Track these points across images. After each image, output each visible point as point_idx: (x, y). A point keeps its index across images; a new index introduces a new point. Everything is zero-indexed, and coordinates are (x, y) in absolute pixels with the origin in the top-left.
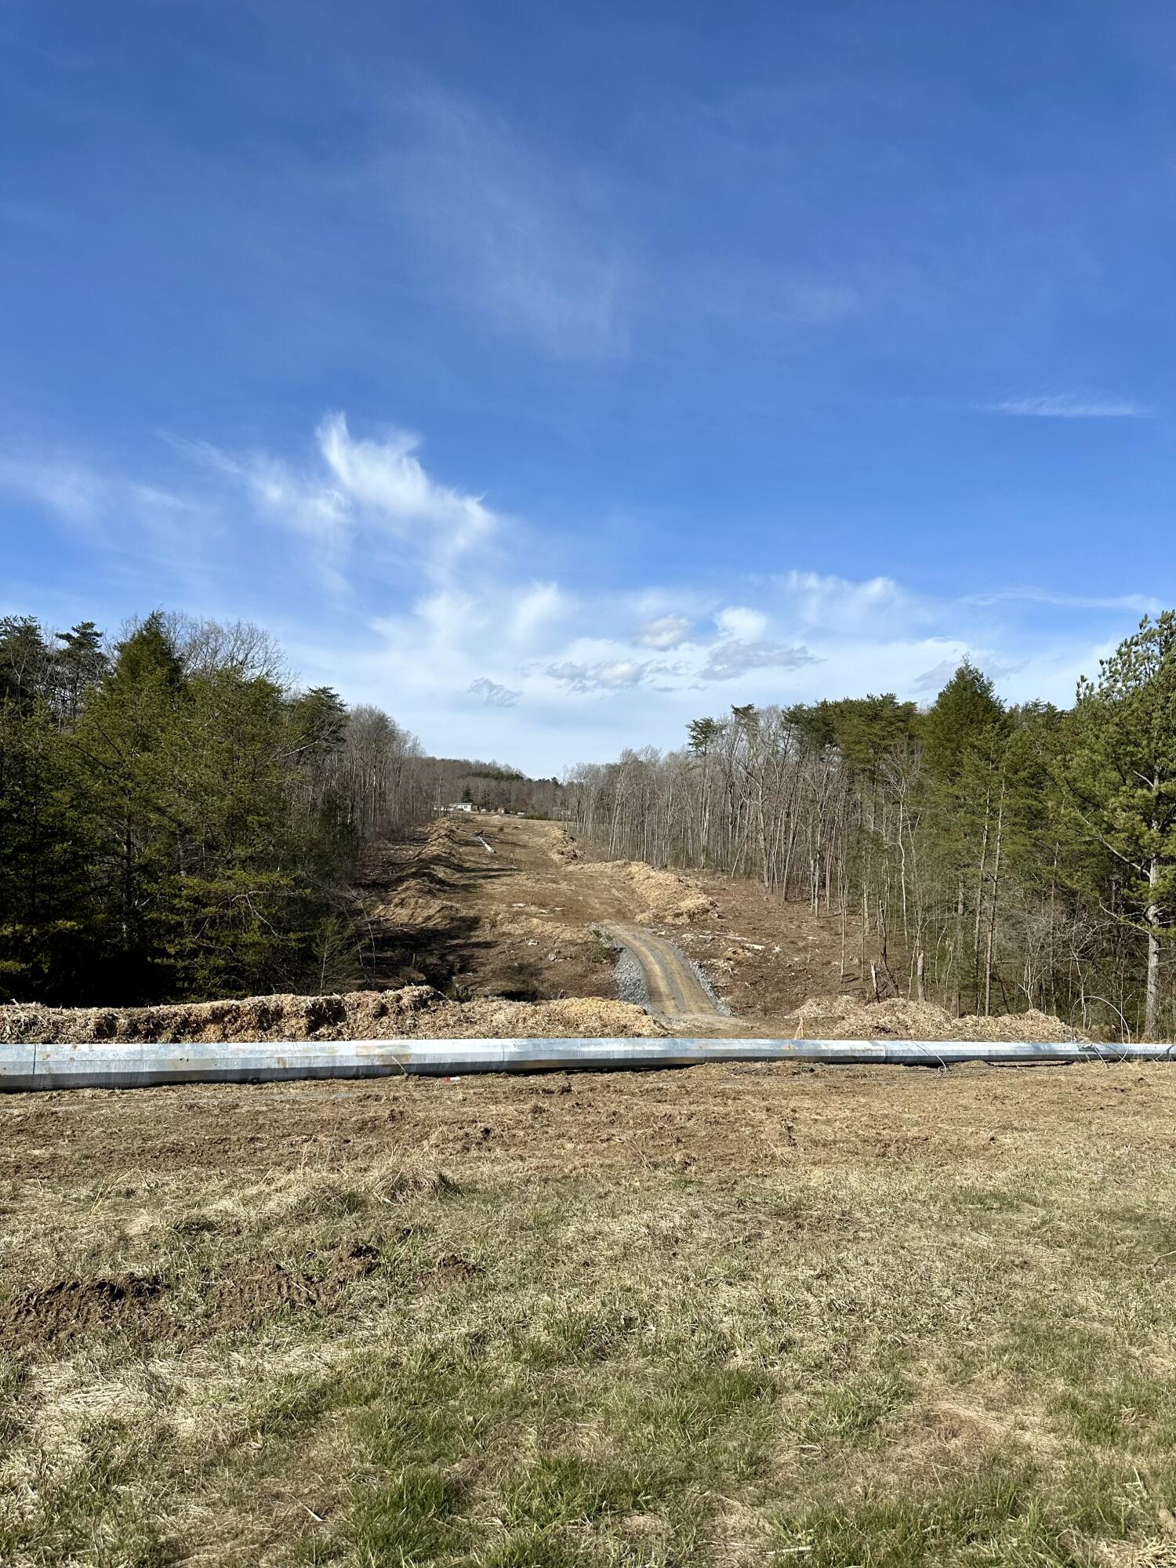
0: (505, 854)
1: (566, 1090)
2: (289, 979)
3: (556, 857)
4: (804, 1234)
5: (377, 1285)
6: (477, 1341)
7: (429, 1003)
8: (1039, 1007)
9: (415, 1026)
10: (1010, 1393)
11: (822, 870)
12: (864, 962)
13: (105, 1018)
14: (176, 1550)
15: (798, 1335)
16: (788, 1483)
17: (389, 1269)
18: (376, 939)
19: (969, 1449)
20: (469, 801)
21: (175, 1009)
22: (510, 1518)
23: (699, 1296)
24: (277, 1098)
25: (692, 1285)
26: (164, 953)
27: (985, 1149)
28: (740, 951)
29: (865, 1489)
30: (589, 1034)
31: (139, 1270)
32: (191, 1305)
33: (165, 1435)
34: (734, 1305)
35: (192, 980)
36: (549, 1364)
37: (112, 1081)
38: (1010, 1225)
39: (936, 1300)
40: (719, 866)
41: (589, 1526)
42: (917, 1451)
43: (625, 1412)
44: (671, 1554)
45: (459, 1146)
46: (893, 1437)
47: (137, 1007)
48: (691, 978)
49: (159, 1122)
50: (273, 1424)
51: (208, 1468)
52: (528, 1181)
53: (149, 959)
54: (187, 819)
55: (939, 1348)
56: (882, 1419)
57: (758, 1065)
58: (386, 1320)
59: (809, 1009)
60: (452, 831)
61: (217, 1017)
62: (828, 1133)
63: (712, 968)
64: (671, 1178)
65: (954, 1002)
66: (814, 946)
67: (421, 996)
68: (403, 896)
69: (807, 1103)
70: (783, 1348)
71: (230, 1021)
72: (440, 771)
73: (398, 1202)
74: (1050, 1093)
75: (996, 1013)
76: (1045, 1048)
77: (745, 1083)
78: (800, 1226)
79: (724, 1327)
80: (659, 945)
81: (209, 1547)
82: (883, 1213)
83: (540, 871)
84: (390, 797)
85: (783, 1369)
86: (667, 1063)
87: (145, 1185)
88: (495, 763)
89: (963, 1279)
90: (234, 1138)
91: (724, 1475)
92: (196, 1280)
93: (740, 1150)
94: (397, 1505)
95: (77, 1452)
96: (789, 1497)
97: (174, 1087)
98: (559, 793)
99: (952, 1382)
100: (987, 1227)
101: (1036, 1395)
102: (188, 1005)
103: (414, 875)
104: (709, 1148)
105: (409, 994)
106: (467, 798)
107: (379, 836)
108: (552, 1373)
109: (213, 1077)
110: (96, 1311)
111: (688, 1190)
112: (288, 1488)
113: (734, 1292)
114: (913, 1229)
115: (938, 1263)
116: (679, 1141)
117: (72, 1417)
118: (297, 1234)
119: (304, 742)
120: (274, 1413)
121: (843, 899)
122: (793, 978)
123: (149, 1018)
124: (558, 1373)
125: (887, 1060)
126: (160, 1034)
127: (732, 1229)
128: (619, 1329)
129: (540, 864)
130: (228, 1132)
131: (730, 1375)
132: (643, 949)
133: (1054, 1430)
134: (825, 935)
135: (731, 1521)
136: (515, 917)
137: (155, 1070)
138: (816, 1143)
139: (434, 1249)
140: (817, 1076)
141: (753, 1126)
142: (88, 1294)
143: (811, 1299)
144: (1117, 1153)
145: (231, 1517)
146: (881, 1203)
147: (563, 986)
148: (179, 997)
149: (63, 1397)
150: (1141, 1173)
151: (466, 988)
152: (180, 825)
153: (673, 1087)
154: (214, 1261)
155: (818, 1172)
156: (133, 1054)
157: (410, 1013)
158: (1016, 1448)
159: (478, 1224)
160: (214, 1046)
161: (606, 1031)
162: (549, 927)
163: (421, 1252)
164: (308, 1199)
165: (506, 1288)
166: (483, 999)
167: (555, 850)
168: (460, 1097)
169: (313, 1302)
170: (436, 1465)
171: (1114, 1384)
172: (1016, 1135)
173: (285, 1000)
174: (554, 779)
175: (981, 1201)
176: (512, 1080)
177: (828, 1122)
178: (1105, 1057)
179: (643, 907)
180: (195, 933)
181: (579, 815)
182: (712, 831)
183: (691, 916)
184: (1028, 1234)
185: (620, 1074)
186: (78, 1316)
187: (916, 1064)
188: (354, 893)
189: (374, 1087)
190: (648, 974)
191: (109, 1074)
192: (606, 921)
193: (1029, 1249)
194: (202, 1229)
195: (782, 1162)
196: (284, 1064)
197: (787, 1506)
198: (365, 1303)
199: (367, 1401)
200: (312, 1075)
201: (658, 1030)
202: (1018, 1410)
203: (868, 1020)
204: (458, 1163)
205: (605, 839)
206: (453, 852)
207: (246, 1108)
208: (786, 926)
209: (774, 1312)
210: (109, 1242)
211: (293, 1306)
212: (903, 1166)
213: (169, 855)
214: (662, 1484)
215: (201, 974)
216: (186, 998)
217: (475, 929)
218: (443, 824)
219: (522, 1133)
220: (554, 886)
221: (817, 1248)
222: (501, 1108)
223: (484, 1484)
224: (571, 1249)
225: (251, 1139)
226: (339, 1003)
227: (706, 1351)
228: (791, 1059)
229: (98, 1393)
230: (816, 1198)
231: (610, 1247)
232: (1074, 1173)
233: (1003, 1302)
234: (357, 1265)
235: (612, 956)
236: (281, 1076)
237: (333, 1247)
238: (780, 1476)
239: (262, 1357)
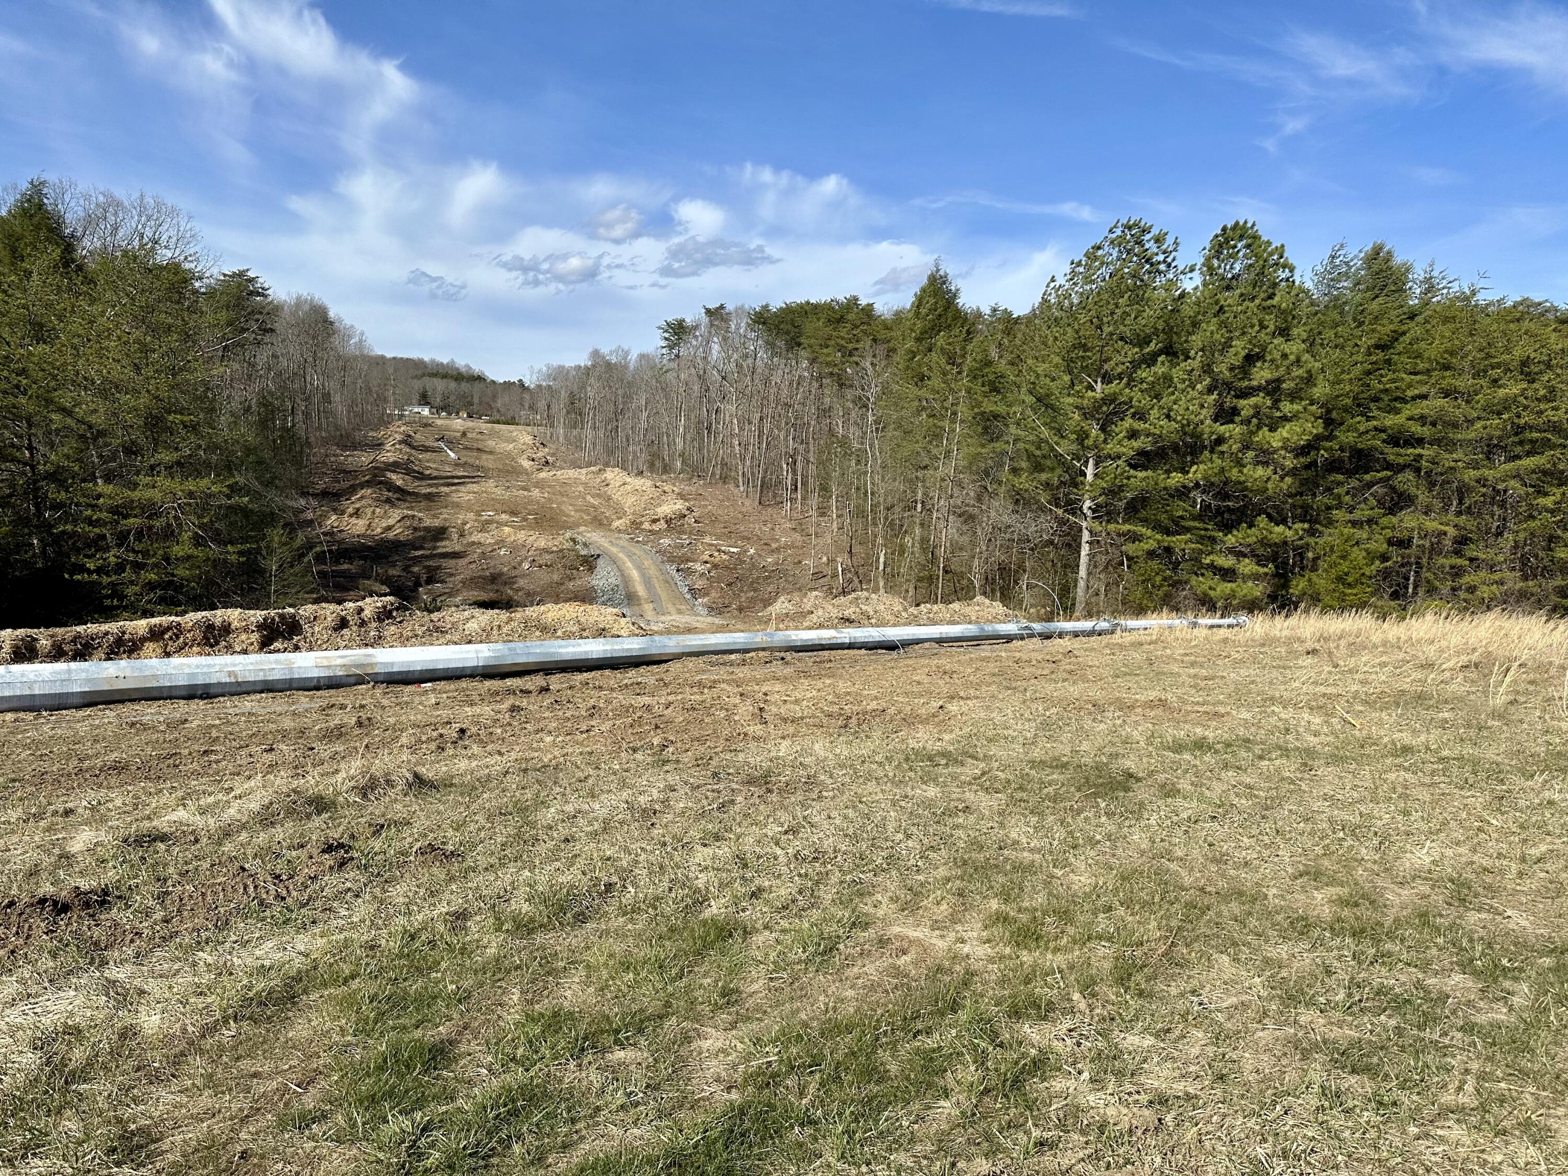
0: (471, 461)
1: (546, 689)
2: (235, 593)
3: (526, 464)
4: (774, 797)
5: (352, 877)
6: (458, 918)
7: (394, 614)
8: (984, 594)
9: (380, 638)
10: (952, 915)
11: (794, 472)
12: (831, 561)
13: (22, 640)
14: (149, 1134)
15: (767, 883)
16: (758, 1008)
17: (363, 862)
18: (330, 551)
19: (915, 963)
20: (427, 404)
21: (105, 627)
22: (497, 1067)
23: (677, 859)
24: (231, 711)
25: (669, 849)
26: (82, 569)
27: (934, 716)
28: (716, 554)
29: (826, 1004)
30: (568, 636)
31: (84, 884)
32: (148, 913)
33: (127, 1033)
34: (709, 862)
35: (122, 597)
36: (531, 931)
37: (37, 703)
38: (955, 777)
39: (889, 844)
40: (695, 470)
41: (572, 1065)
42: (872, 969)
43: (606, 964)
44: (650, 1078)
45: (433, 746)
46: (850, 959)
47: (60, 626)
48: (669, 582)
49: (96, 741)
50: (247, 1012)
51: (178, 1060)
52: (507, 772)
53: (66, 576)
54: (98, 420)
55: (891, 883)
56: (841, 946)
57: (733, 657)
58: (363, 909)
59: (781, 606)
60: (410, 436)
61: (156, 634)
62: (797, 711)
63: (689, 572)
64: (649, 759)
65: (910, 594)
66: (786, 547)
67: (384, 607)
68: (357, 506)
69: (778, 687)
70: (754, 895)
71: (171, 638)
72: (391, 370)
73: (369, 800)
74: (992, 667)
75: (947, 601)
76: (989, 628)
77: (721, 673)
78: (770, 791)
79: (700, 883)
80: (637, 550)
81: (184, 1129)
82: (844, 775)
83: (509, 478)
84: (337, 398)
85: (754, 913)
86: (646, 659)
87: (85, 803)
88: (453, 361)
89: (914, 825)
90: (186, 752)
91: (699, 1008)
92: (152, 888)
93: (715, 731)
94: (381, 1069)
95: (30, 1059)
96: (758, 1019)
97: (112, 706)
98: (527, 396)
99: (903, 910)
100: (935, 780)
101: (975, 915)
102: (121, 623)
103: (368, 484)
104: (686, 731)
105: (371, 605)
106: (424, 400)
107: (325, 442)
108: (534, 939)
109: (156, 694)
110: (38, 927)
111: (666, 768)
112: (266, 1068)
113: (709, 851)
114: (871, 786)
115: (892, 813)
116: (657, 727)
117: (20, 1028)
118: (262, 838)
119: (231, 336)
120: (247, 1001)
121: (814, 501)
122: (768, 578)
123: (75, 638)
124: (539, 938)
125: (851, 646)
126: (91, 655)
127: (707, 798)
128: (600, 894)
129: (509, 471)
130: (178, 747)
131: (704, 923)
132: (621, 555)
133: (989, 941)
134: (797, 536)
135: (706, 1044)
136: (484, 527)
137: (87, 689)
138: (785, 720)
139: (410, 840)
140: (787, 663)
141: (727, 710)
142: (28, 910)
143: (779, 852)
144: (1048, 713)
145: (206, 1100)
146: (842, 766)
147: (539, 594)
148: (109, 614)
149: (8, 1011)
150: (1067, 729)
151: (434, 600)
152: (90, 427)
153: (651, 680)
154: (171, 870)
155: (785, 743)
156: (59, 673)
157: (374, 625)
158: (955, 958)
159: (457, 815)
160: (155, 661)
161: (585, 634)
162: (521, 536)
163: (396, 844)
164: (271, 804)
165: (486, 869)
166: (453, 609)
167: (525, 456)
168: (433, 701)
169: (283, 899)
170: (419, 1030)
171: (1040, 899)
172: (962, 703)
173: (234, 615)
174: (520, 381)
175: (930, 759)
176: (488, 683)
177: (797, 702)
178: (1040, 635)
179: (620, 513)
180: (119, 546)
181: (550, 420)
182: (688, 437)
183: (668, 521)
184: (970, 784)
185: (599, 672)
186: (17, 933)
187: (876, 648)
188: (303, 502)
189: (338, 696)
190: (626, 579)
191: (33, 696)
192: (582, 529)
193: (970, 796)
194: (154, 840)
195: (754, 738)
196: (236, 677)
197: (755, 1026)
198: (339, 895)
199: (345, 981)
200: (269, 687)
201: (637, 632)
202: (959, 927)
203: (835, 613)
204: (433, 762)
205: (578, 445)
206: (412, 458)
207: (196, 723)
208: (760, 529)
209: (745, 866)
210: (47, 861)
211: (261, 903)
212: (862, 735)
213: (80, 460)
214: (642, 1021)
215: (130, 591)
216: (117, 616)
217: (442, 540)
218: (397, 431)
219: (499, 731)
220: (526, 493)
221: (785, 808)
222: (477, 710)
223: (469, 1041)
224: (551, 828)
225: (205, 752)
226: (293, 616)
227: (683, 905)
228: (764, 649)
229: (48, 1003)
230: (784, 766)
231: (590, 823)
232: (1010, 732)
233: (946, 841)
234: (329, 860)
235: (590, 562)
236: (234, 690)
237: (302, 846)
238: (750, 1003)
239: (230, 953)
